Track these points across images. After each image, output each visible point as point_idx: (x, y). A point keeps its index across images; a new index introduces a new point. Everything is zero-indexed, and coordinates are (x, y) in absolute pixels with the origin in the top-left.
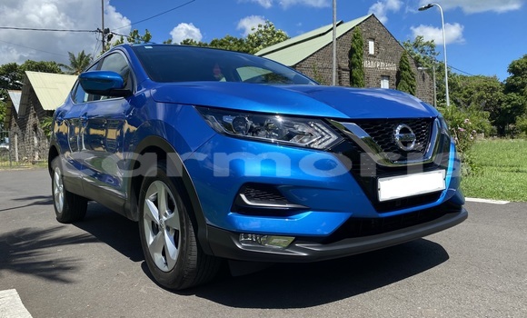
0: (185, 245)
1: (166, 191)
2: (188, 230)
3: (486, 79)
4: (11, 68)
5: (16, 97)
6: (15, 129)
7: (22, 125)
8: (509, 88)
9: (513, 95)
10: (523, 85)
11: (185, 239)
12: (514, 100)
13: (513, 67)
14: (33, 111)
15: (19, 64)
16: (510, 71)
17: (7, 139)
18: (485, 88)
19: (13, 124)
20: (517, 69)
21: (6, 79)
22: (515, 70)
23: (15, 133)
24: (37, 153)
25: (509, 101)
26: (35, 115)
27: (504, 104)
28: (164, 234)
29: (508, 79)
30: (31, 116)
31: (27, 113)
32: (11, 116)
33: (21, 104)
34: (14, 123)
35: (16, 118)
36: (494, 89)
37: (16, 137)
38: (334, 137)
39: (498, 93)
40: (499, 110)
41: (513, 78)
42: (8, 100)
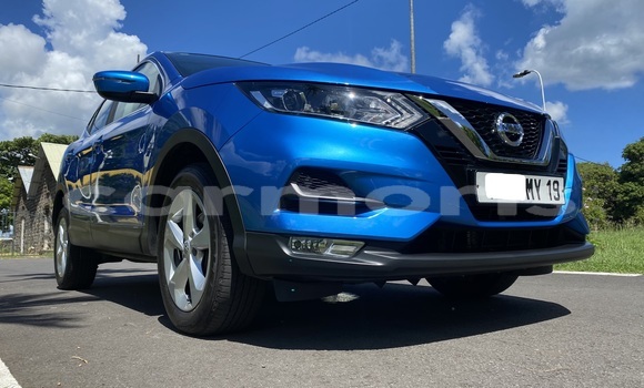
0: (215, 264)
1: (194, 201)
2: (220, 244)
3: (597, 166)
4: (25, 143)
5: (27, 174)
6: (23, 212)
7: (32, 207)
8: (626, 176)
9: (631, 185)
10: (642, 174)
11: (216, 255)
12: (632, 191)
13: (629, 152)
14: (46, 190)
15: (35, 139)
16: (625, 157)
17: (11, 227)
18: (596, 176)
19: (20, 207)
20: (634, 154)
21: (18, 155)
22: (631, 155)
23: (23, 218)
24: (46, 241)
25: (626, 193)
26: (48, 195)
27: (620, 196)
28: (188, 260)
29: (625, 166)
30: (44, 195)
31: (39, 192)
32: (19, 197)
33: (33, 182)
34: (22, 204)
35: (25, 199)
36: (607, 178)
37: (23, 222)
38: (417, 116)
39: (612, 181)
40: (614, 202)
41: (629, 164)
42: (18, 178)
